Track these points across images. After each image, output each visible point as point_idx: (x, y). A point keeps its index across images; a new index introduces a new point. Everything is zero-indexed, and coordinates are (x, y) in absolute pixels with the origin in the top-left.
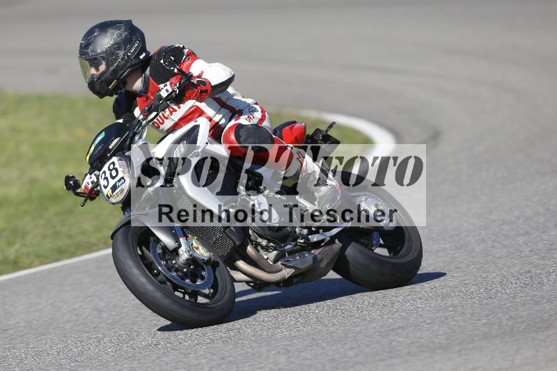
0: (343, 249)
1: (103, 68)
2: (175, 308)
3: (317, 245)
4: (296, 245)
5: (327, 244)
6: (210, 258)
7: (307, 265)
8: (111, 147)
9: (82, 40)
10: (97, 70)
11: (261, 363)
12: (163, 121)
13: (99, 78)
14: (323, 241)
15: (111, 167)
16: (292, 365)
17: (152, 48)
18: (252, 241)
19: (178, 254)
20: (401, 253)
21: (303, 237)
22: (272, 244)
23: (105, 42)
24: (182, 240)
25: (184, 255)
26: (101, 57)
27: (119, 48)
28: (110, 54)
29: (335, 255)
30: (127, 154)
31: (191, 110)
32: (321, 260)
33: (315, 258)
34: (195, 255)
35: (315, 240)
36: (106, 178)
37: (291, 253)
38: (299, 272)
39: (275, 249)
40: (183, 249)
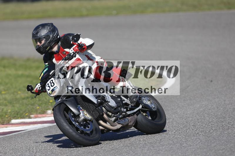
3: (129, 116)
7: (126, 123)
8: (51, 74)
19: (79, 117)
21: (124, 112)
24: (81, 112)
25: (82, 117)
26: (44, 37)
27: (50, 34)
34: (86, 117)
35: (129, 113)
37: (120, 118)
39: (114, 117)
40: (81, 114)
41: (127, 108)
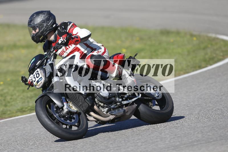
0: (138, 107)
1: (37, 30)
2: (60, 131)
4: (116, 105)
5: (130, 105)
6: (77, 111)
7: (121, 114)
8: (37, 64)
9: (29, 19)
10: (35, 31)
11: (191, 137)
12: (63, 53)
13: (36, 35)
14: (129, 103)
15: (37, 73)
16: (204, 138)
17: (59, 22)
18: (96, 104)
19: (63, 110)
20: (164, 108)
21: (119, 102)
22: (105, 105)
23: (39, 20)
24: (65, 104)
25: (65, 110)
26: (37, 26)
27: (44, 22)
28: (40, 25)
29: (134, 110)
30: (44, 67)
31: (75, 48)
32: (128, 112)
33: (124, 111)
34: (70, 110)
35: (125, 103)
36: (35, 78)
37: (114, 109)
38: (117, 117)
39: (107, 107)
40: (65, 107)
41: (122, 98)
